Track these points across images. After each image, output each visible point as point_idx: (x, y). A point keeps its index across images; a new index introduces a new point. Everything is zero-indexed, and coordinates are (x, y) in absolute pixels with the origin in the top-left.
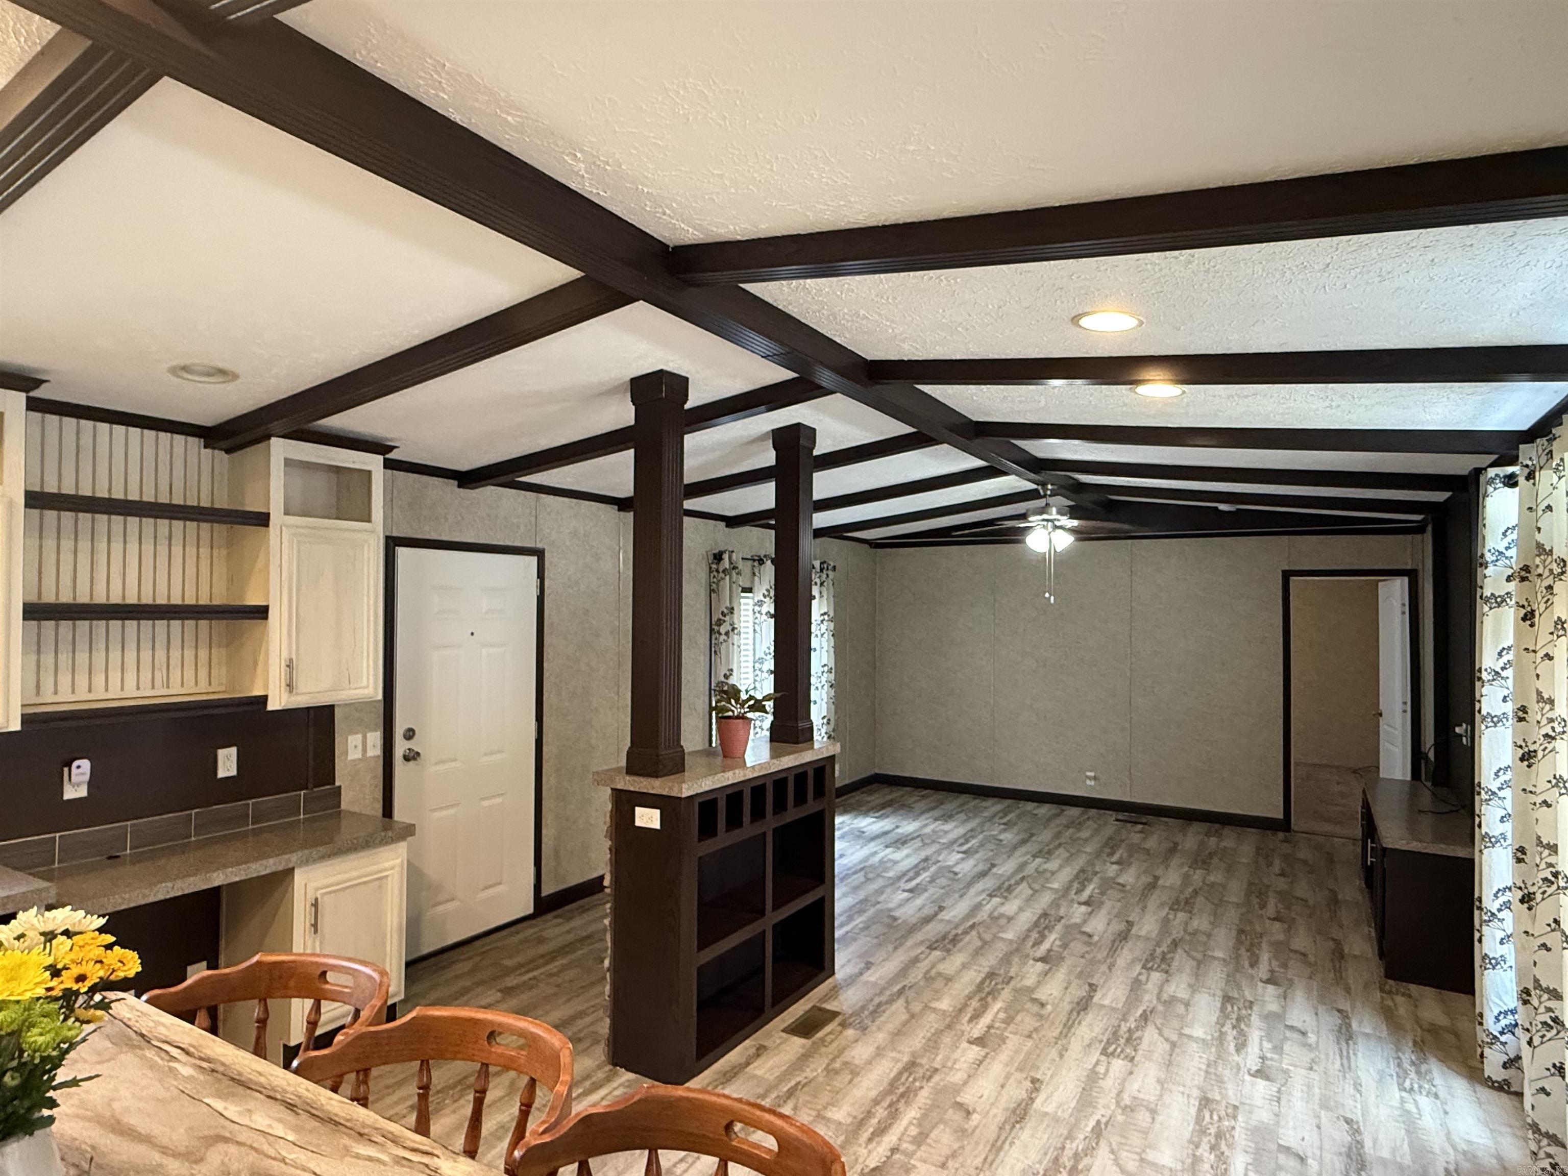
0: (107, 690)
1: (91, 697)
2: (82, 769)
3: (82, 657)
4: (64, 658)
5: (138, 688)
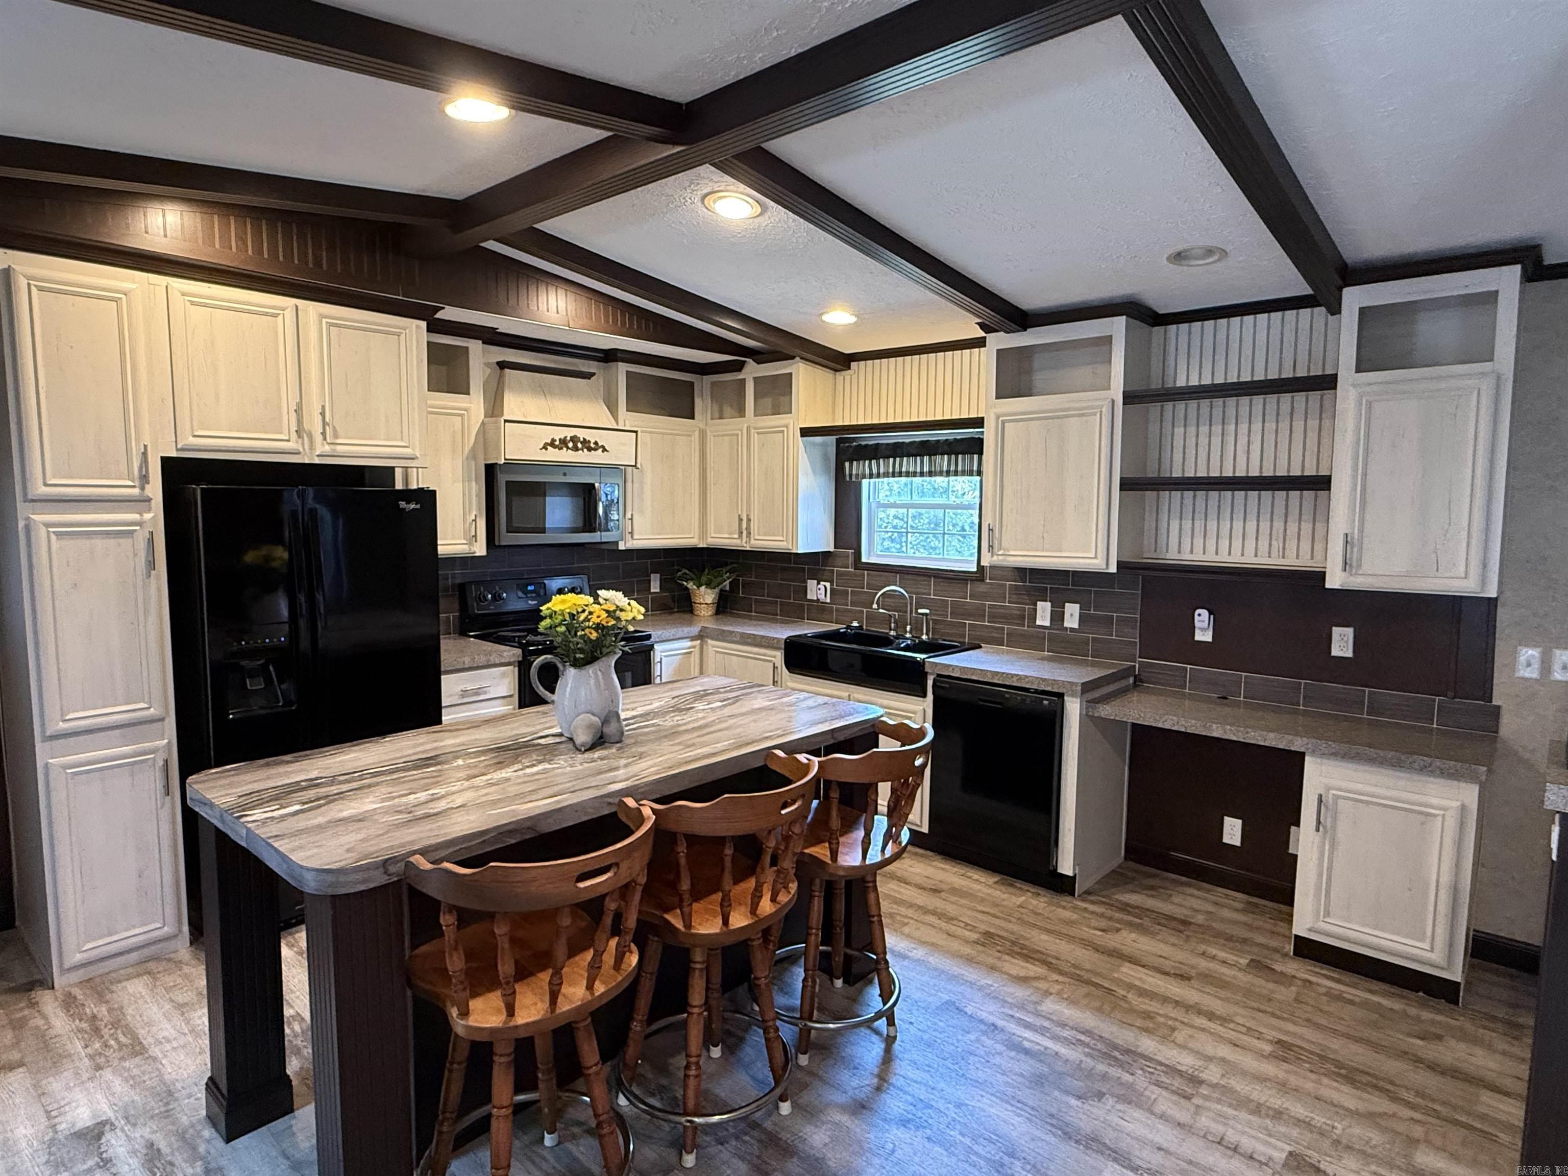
0: (1230, 554)
1: (1217, 559)
2: (1202, 618)
3: (1212, 525)
4: (1199, 524)
5: (1256, 556)
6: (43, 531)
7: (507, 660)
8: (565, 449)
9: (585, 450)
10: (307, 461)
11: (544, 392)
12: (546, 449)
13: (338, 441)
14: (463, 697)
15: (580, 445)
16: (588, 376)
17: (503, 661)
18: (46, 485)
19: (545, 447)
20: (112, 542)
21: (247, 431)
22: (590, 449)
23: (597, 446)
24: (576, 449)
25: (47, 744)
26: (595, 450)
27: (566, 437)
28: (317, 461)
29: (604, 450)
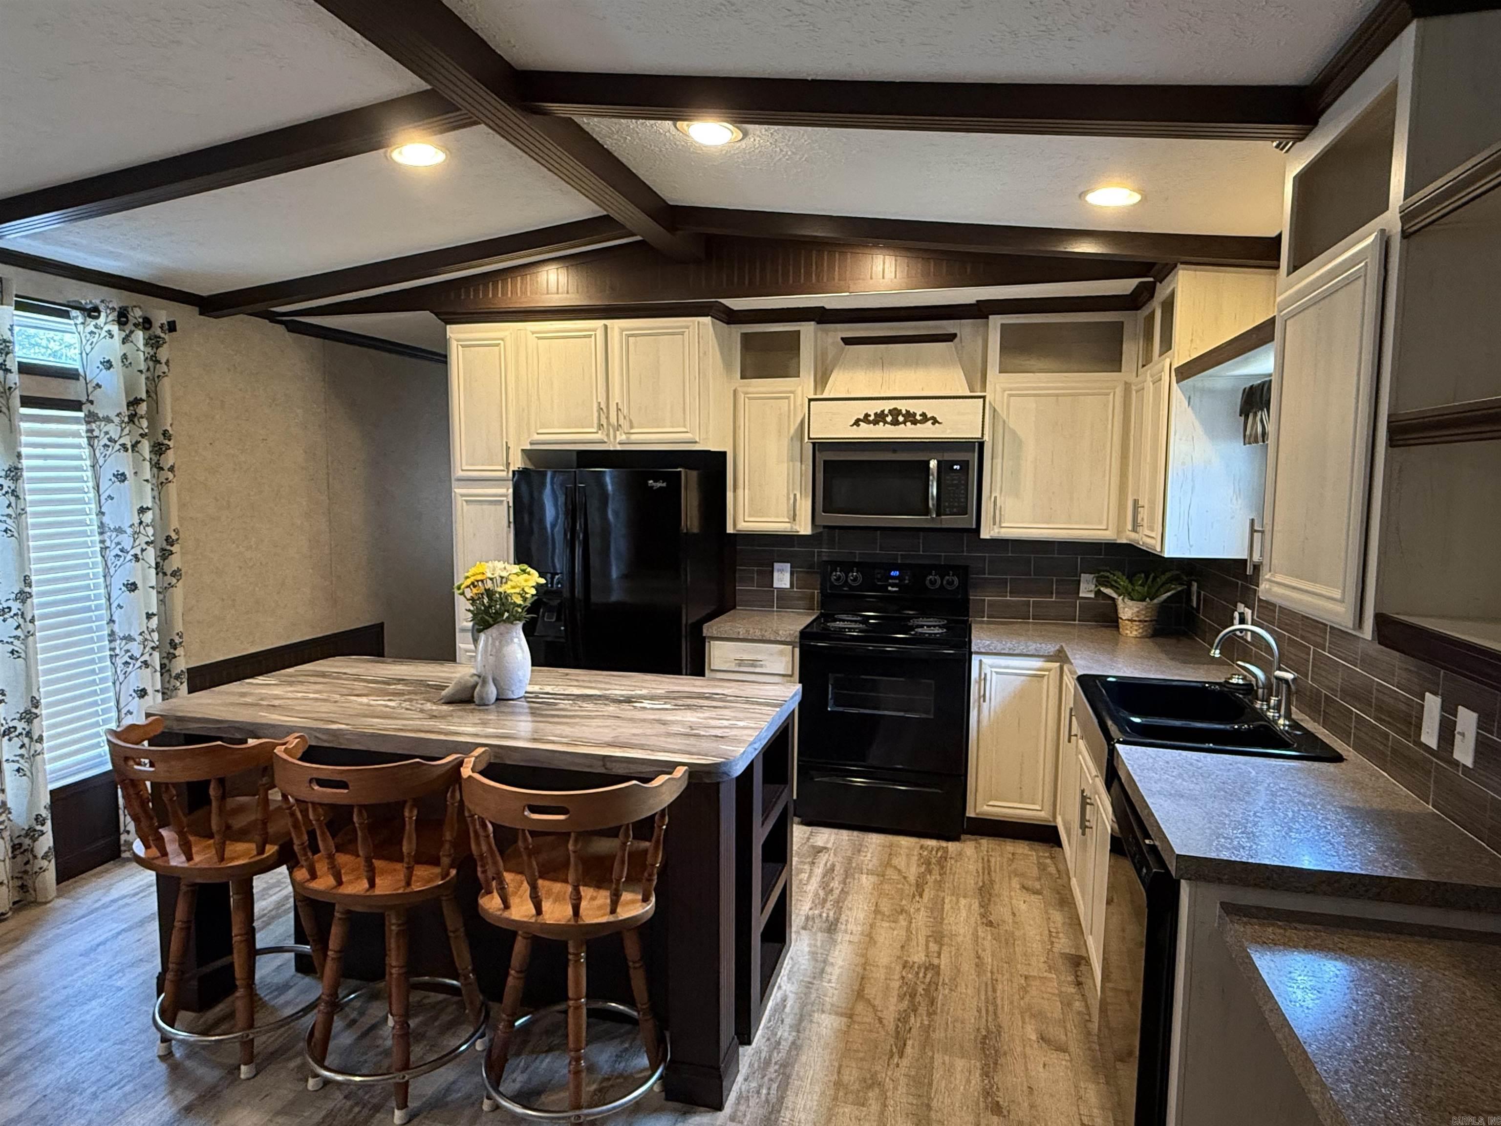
6: (459, 499)
7: (783, 639)
8: (881, 424)
9: (908, 424)
10: (612, 449)
11: (883, 364)
12: (858, 425)
13: (632, 431)
14: (740, 665)
15: (901, 419)
16: (950, 338)
17: (779, 639)
18: (462, 470)
19: (857, 423)
20: (493, 507)
21: (569, 428)
22: (915, 422)
23: (925, 418)
24: (895, 423)
25: (462, 634)
26: (920, 422)
27: (883, 411)
28: (619, 448)
29: (935, 421)
